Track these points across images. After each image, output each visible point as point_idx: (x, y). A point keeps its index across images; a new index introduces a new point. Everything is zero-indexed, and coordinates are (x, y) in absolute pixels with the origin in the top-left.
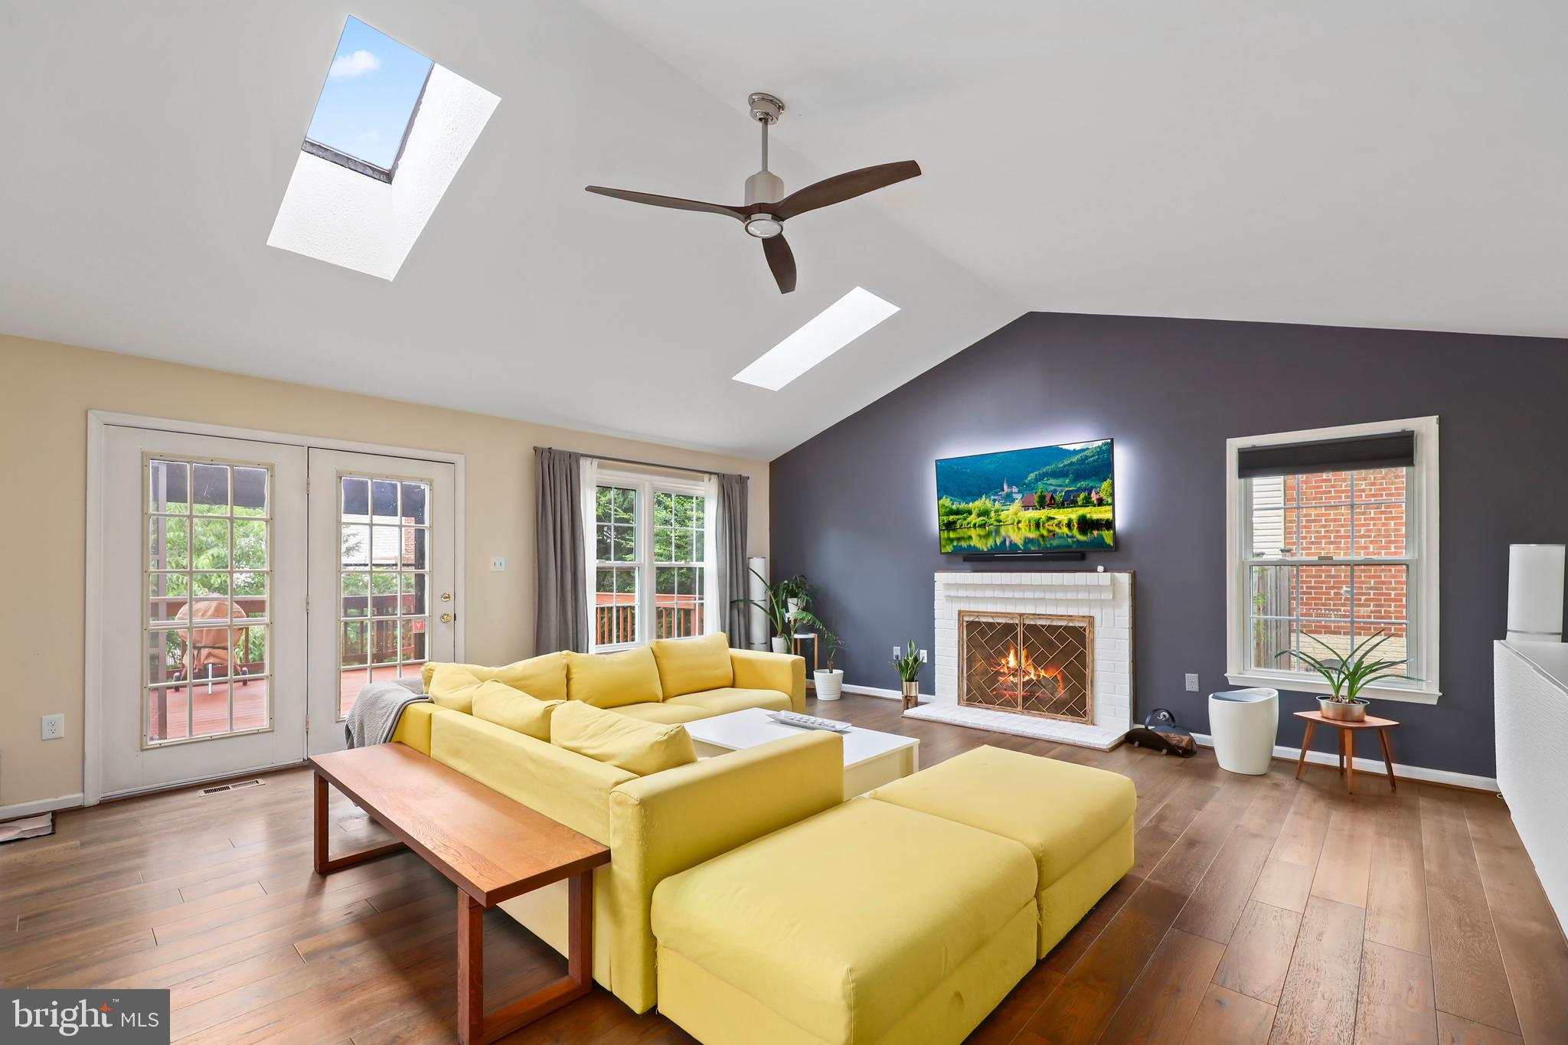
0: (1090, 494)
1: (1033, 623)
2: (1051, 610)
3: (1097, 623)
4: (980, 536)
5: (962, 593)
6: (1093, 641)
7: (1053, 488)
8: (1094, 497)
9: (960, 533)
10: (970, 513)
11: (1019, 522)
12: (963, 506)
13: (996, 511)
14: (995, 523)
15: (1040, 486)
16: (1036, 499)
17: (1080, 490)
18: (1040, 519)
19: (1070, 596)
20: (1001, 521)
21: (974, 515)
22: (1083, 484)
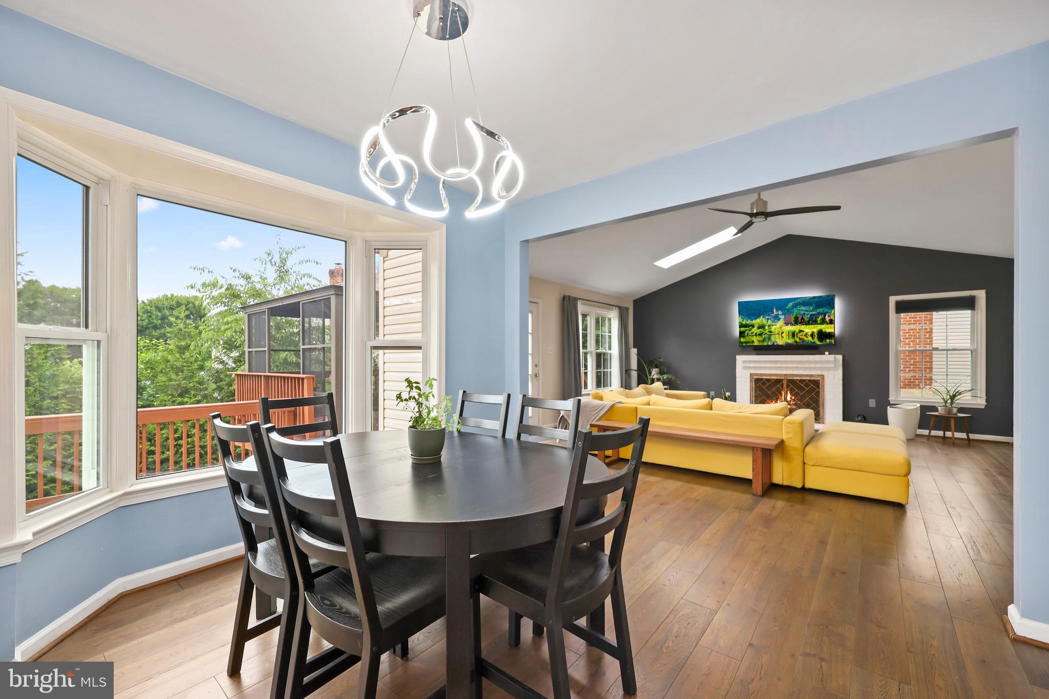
0: (825, 316)
1: (791, 378)
2: (801, 372)
3: (826, 378)
4: (759, 341)
5: (753, 365)
6: (823, 386)
7: (803, 312)
8: (827, 319)
9: (747, 339)
10: (753, 326)
11: (782, 333)
12: (749, 322)
13: (769, 326)
14: (768, 333)
15: (795, 310)
16: (793, 319)
17: (819, 314)
18: (795, 331)
19: (812, 366)
20: (771, 332)
21: (755, 328)
22: (820, 310)
